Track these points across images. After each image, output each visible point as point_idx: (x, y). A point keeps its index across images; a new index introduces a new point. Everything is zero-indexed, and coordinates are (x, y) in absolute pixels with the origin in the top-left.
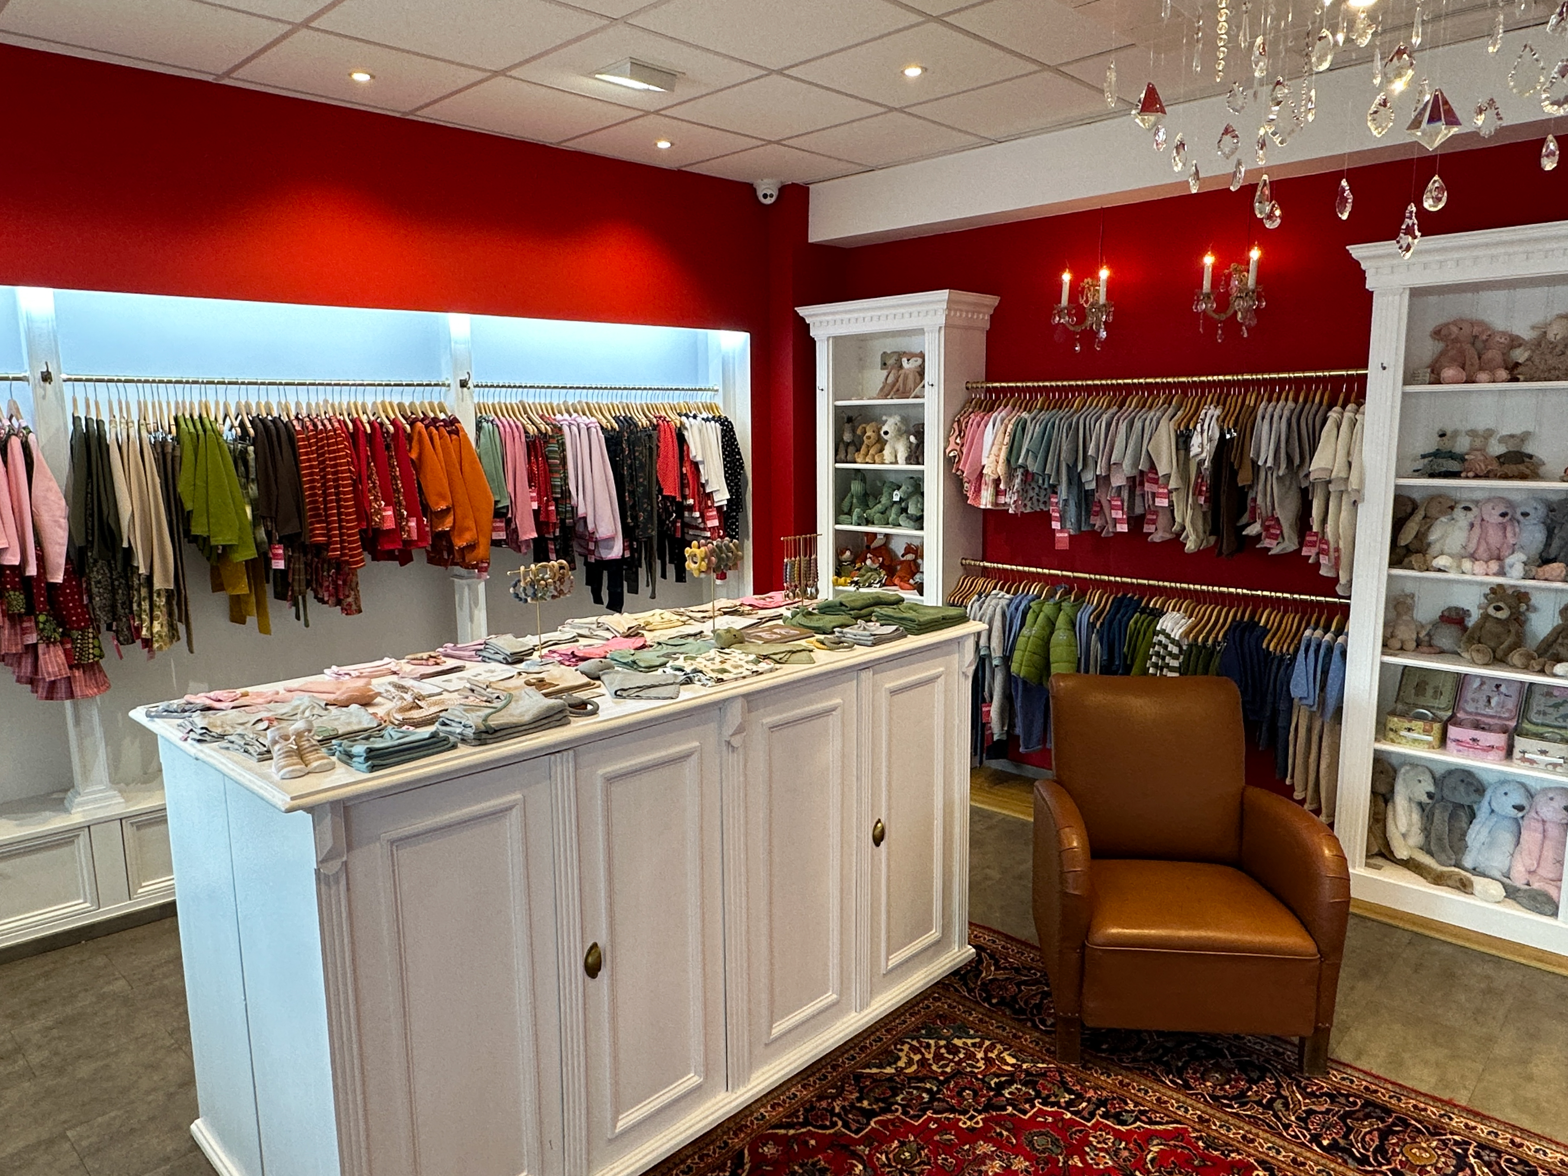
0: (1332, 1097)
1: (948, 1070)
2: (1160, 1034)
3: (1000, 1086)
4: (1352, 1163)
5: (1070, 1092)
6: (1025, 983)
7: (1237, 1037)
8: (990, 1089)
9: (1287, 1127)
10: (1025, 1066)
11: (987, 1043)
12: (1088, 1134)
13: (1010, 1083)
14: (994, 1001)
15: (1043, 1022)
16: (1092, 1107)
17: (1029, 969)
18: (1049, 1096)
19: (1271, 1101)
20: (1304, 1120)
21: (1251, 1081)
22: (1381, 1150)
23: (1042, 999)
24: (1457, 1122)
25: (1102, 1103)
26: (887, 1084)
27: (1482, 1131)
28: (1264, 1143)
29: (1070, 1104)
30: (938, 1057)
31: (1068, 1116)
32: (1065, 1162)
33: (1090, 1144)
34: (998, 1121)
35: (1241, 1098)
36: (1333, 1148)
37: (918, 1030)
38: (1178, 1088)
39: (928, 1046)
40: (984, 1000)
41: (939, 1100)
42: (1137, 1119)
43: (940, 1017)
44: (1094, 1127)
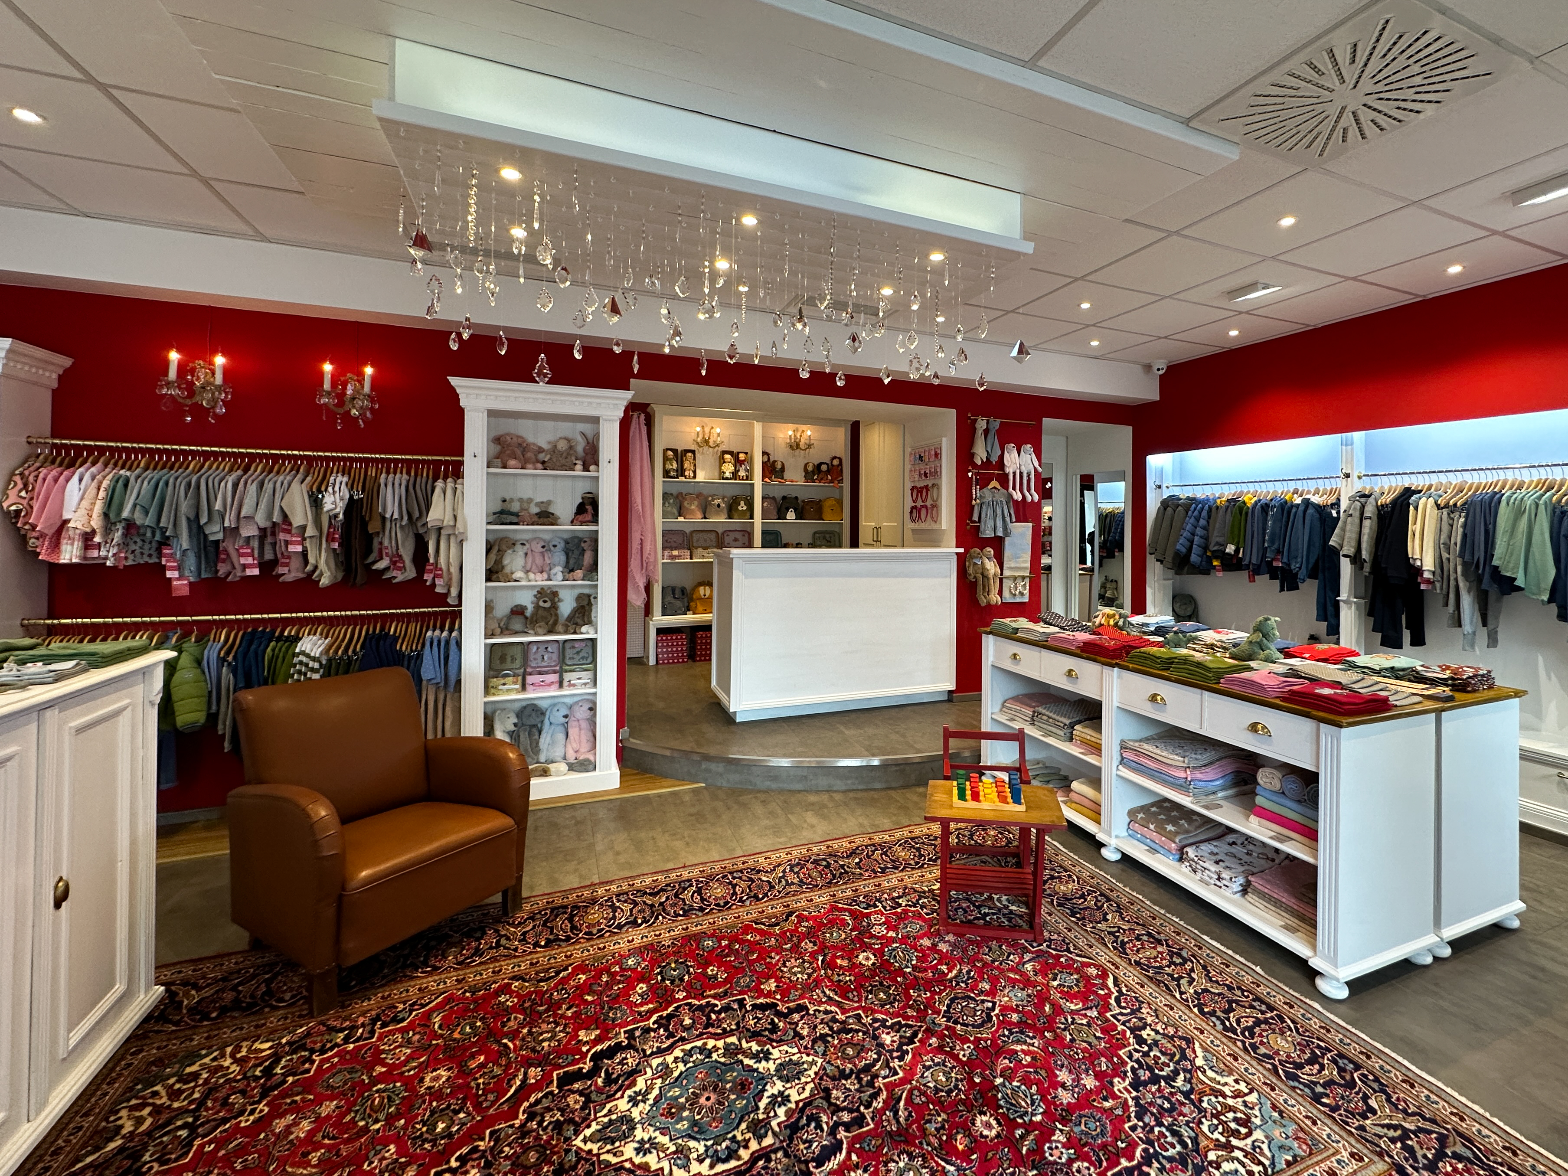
0: (532, 918)
1: (196, 1095)
2: (393, 948)
3: (268, 1072)
4: (563, 944)
5: (342, 1030)
6: (240, 984)
7: (452, 920)
8: (256, 1079)
9: (516, 950)
10: (284, 1041)
11: (229, 1050)
12: (378, 1046)
13: (277, 1061)
14: (214, 1015)
15: (282, 1000)
16: (368, 1028)
17: (239, 972)
18: (324, 1045)
19: (498, 942)
20: (524, 940)
21: (478, 940)
22: (573, 928)
23: (268, 986)
24: (601, 891)
25: (374, 1021)
26: (120, 1157)
27: (614, 888)
28: (508, 967)
29: (346, 1040)
30: (174, 1095)
31: (352, 1046)
32: (369, 1078)
33: (383, 1051)
34: (284, 1095)
35: (478, 952)
36: (549, 943)
37: (131, 1089)
38: (430, 974)
39: (155, 1094)
40: (201, 1021)
41: (202, 1124)
42: (411, 1012)
43: (153, 1063)
44: (380, 1039)
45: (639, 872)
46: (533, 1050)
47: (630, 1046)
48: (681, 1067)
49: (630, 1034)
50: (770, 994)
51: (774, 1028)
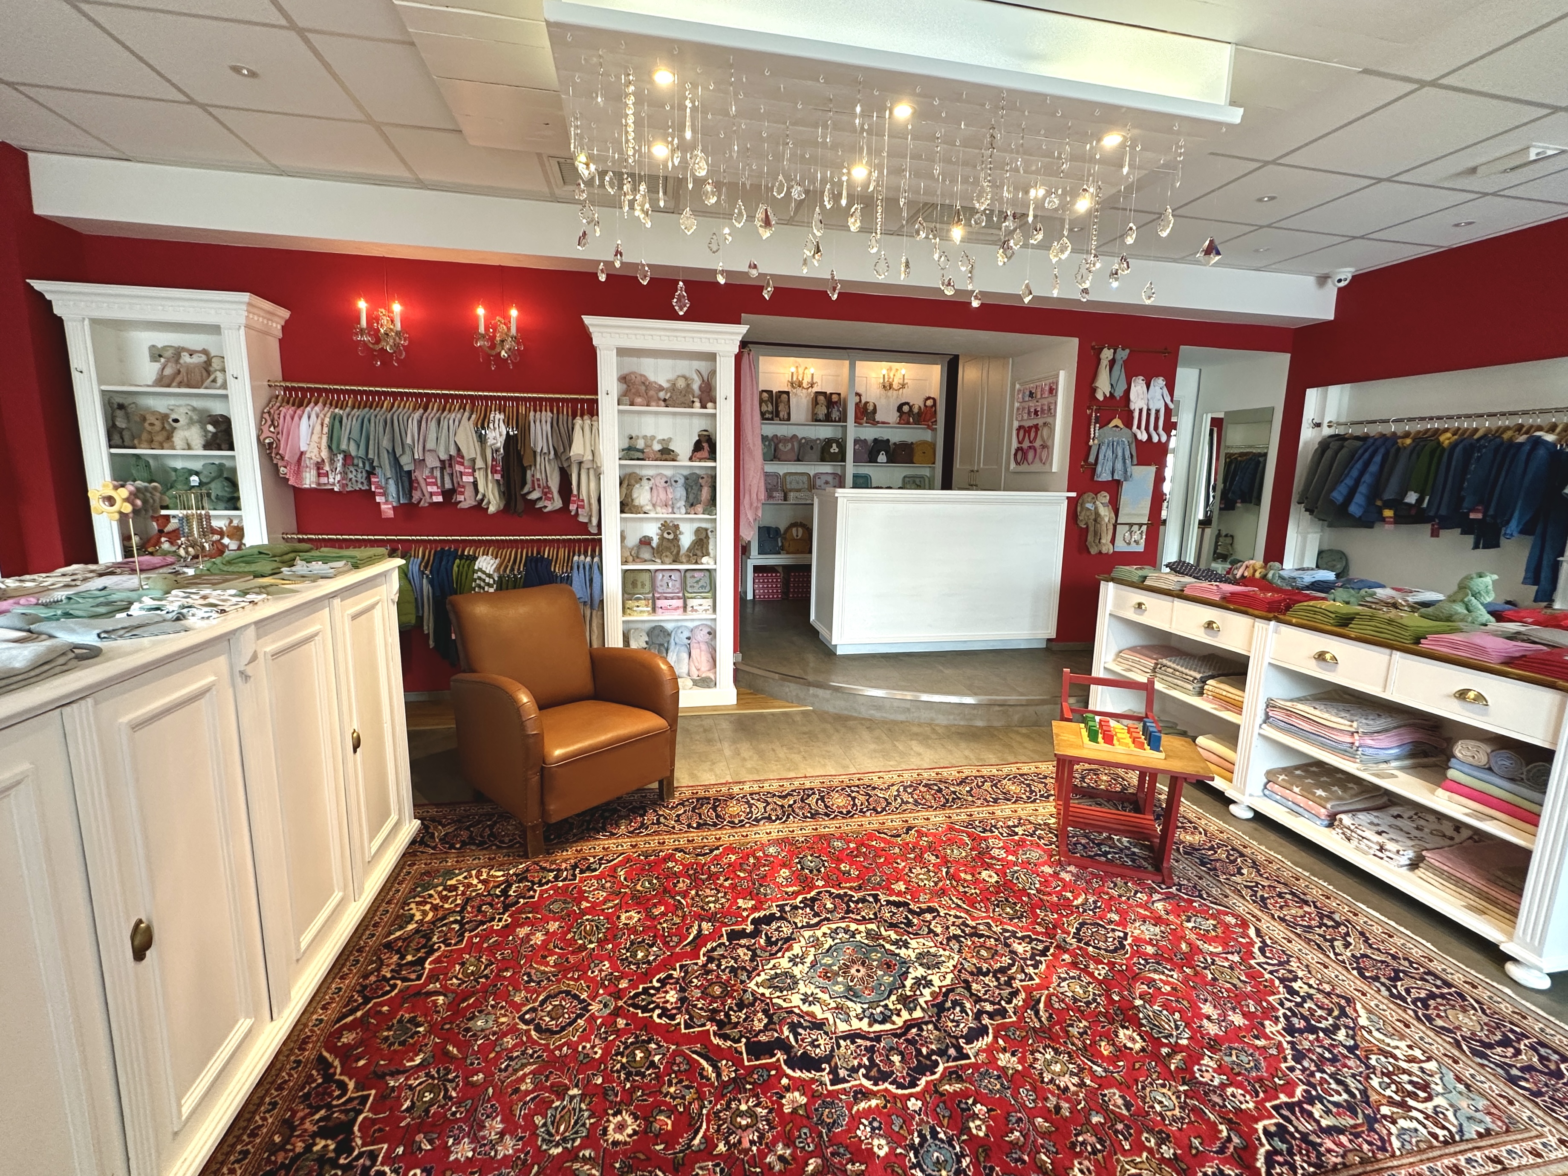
1: (459, 902)
3: (505, 892)
4: (712, 828)
5: (552, 871)
6: (470, 826)
8: (498, 897)
9: (673, 828)
10: (511, 872)
11: (474, 872)
14: (458, 846)
15: (503, 842)
17: (468, 816)
19: (658, 820)
20: (678, 821)
21: (642, 816)
22: (718, 816)
24: (736, 789)
25: (574, 867)
26: (417, 936)
28: (670, 842)
30: (445, 899)
32: (579, 909)
33: (585, 891)
34: (520, 911)
35: (643, 825)
36: (699, 826)
37: (414, 890)
38: (609, 837)
39: (431, 896)
40: (450, 848)
41: (467, 923)
42: (600, 864)
43: (424, 874)
44: (580, 881)
45: (766, 777)
46: (702, 908)
47: (782, 918)
48: (830, 942)
49: (781, 908)
50: (900, 894)
51: (909, 924)
